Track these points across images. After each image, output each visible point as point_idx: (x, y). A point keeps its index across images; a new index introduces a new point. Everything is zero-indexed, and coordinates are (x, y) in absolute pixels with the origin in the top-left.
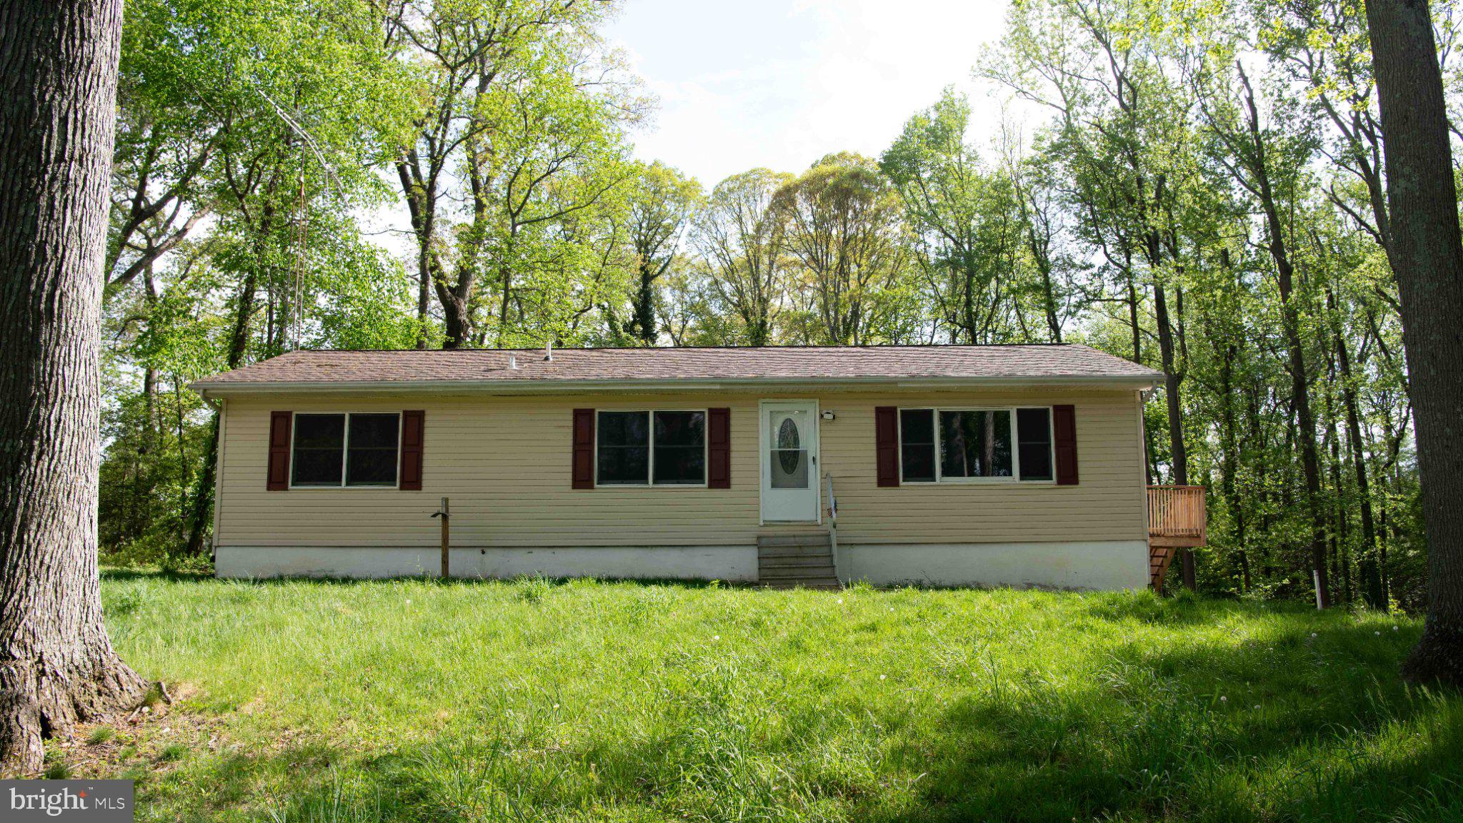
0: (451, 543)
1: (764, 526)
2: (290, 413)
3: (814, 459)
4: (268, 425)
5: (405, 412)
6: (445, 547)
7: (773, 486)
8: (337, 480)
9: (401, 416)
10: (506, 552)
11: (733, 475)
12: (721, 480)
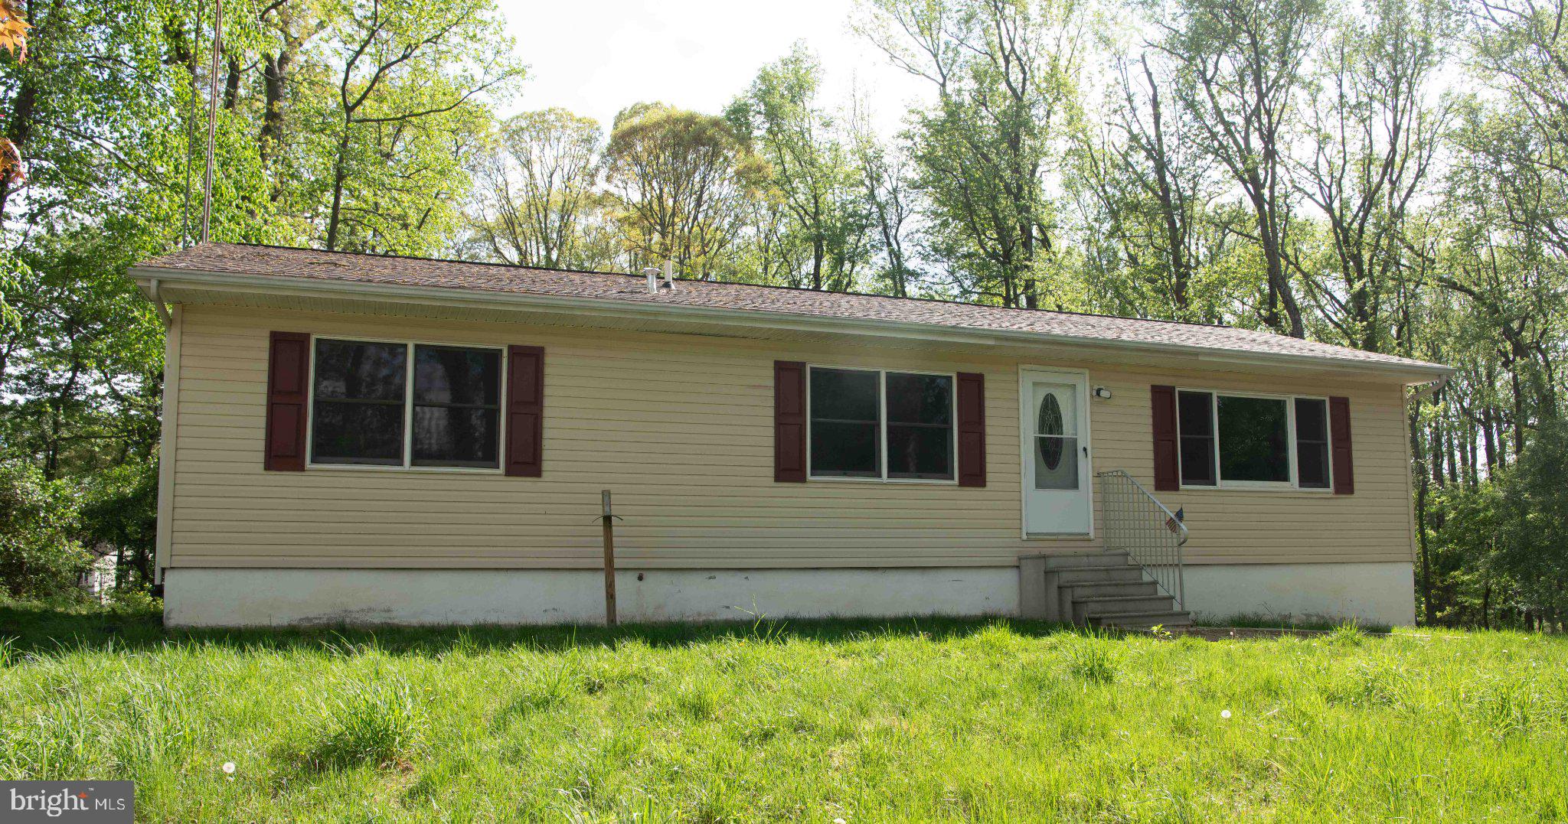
0: (617, 563)
1: (1028, 540)
2: (307, 336)
3: (1085, 449)
4: (265, 355)
5: (511, 348)
6: (610, 570)
7: (1039, 485)
8: (396, 457)
9: (505, 353)
10: (675, 578)
11: (990, 467)
12: (974, 476)
